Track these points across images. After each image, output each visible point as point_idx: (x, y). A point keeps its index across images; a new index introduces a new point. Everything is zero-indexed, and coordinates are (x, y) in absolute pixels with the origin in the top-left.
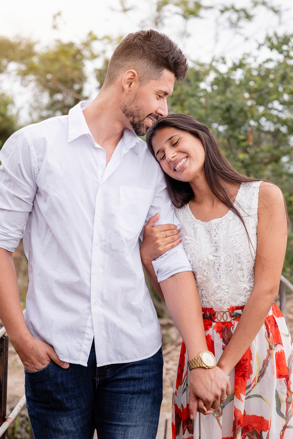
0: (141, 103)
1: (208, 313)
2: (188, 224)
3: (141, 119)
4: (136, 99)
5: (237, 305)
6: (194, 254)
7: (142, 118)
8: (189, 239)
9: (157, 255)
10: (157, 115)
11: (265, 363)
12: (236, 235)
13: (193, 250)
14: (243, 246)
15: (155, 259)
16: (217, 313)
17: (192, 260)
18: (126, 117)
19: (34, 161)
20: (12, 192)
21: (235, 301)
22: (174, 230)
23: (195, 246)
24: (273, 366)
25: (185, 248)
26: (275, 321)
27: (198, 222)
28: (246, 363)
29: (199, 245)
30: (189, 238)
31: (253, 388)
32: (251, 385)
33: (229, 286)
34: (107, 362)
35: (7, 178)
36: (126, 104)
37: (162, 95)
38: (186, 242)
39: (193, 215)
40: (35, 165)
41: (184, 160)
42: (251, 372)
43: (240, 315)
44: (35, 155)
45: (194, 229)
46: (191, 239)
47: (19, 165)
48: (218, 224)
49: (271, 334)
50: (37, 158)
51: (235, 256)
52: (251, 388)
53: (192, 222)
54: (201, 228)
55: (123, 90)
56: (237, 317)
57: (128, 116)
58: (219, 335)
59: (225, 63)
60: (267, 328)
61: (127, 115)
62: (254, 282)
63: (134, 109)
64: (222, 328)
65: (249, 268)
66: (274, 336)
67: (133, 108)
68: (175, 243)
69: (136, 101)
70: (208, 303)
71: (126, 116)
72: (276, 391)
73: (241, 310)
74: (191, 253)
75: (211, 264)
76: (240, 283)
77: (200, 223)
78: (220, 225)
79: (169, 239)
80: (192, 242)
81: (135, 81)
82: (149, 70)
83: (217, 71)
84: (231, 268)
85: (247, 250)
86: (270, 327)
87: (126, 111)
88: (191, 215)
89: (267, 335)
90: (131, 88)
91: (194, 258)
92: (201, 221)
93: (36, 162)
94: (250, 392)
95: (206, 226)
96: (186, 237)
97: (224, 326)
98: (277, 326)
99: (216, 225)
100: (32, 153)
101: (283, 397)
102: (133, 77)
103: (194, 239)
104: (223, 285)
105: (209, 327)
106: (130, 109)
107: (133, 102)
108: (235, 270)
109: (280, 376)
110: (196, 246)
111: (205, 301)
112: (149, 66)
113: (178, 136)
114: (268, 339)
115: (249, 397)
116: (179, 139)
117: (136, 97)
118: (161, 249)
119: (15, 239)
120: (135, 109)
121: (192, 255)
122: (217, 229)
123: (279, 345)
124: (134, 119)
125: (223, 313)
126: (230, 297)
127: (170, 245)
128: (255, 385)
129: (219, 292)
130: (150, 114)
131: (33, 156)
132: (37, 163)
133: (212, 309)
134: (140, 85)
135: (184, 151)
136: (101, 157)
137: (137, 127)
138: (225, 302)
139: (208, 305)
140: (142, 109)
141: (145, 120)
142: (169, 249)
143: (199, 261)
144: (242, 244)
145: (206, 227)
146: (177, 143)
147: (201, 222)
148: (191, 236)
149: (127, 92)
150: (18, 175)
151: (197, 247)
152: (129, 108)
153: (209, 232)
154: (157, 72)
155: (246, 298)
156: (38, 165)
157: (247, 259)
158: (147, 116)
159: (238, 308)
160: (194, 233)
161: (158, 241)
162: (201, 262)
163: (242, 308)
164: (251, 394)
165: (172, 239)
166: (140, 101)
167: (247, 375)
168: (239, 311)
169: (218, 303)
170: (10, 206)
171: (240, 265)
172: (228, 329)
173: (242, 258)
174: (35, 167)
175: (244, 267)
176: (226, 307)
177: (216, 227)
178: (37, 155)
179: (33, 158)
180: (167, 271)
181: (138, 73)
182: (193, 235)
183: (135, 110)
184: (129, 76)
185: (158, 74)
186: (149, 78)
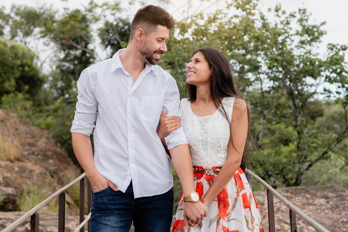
0: (148, 46)
1: (200, 169)
2: (189, 117)
4: (146, 45)
5: (216, 166)
6: (191, 135)
7: (151, 54)
9: (167, 134)
10: (160, 51)
11: (236, 200)
12: (219, 127)
13: (191, 132)
14: (222, 134)
15: (166, 137)
16: (205, 170)
17: (189, 138)
21: (216, 163)
22: (177, 119)
24: (241, 202)
26: (240, 176)
27: (195, 116)
28: (225, 199)
29: (194, 130)
31: (231, 215)
32: (229, 213)
33: (213, 155)
34: (140, 195)
36: (141, 48)
37: (161, 40)
38: (187, 127)
40: (93, 88)
42: (229, 205)
43: (219, 172)
44: (93, 82)
45: (192, 120)
46: (190, 126)
47: (85, 88)
49: (238, 184)
50: (94, 84)
51: (217, 139)
52: (230, 215)
53: (191, 116)
54: (196, 120)
55: (138, 41)
56: (217, 173)
58: (207, 182)
59: (202, 18)
60: (235, 180)
62: (227, 154)
64: (209, 178)
65: (224, 146)
66: (240, 185)
67: (144, 49)
68: (177, 127)
70: (199, 163)
71: (142, 55)
72: (245, 216)
73: (219, 169)
74: (189, 134)
75: (200, 141)
76: (219, 154)
78: (209, 120)
79: (174, 124)
80: (190, 128)
81: (143, 35)
82: (149, 27)
83: (196, 24)
84: (214, 145)
86: (237, 180)
87: (142, 52)
89: (235, 184)
90: (141, 39)
91: (191, 137)
93: (93, 86)
94: (229, 217)
97: (210, 177)
98: (241, 179)
99: (207, 120)
100: (91, 81)
101: (249, 219)
102: (141, 33)
103: (192, 126)
104: (209, 154)
105: (201, 177)
108: (216, 146)
109: (245, 207)
111: (198, 163)
112: (149, 25)
114: (236, 186)
115: (229, 220)
117: (145, 43)
118: (169, 130)
120: (146, 50)
122: (207, 122)
123: (243, 190)
125: (209, 170)
126: (213, 161)
127: (175, 128)
128: (231, 213)
129: (206, 158)
130: (156, 51)
131: (91, 83)
133: (202, 167)
134: (146, 37)
136: (130, 80)
138: (210, 164)
139: (199, 164)
140: (150, 49)
142: (174, 130)
143: (194, 139)
144: (222, 132)
147: (197, 117)
149: (140, 41)
150: (85, 93)
153: (200, 122)
154: (154, 27)
155: (222, 163)
156: (95, 87)
157: (224, 141)
158: (154, 52)
159: (217, 168)
160: (192, 123)
161: (167, 126)
162: (195, 140)
163: (220, 168)
164: (230, 218)
165: (176, 124)
167: (226, 206)
168: (218, 170)
169: (205, 164)
170: (83, 111)
171: (219, 144)
172: (212, 179)
173: (221, 140)
175: (222, 145)
176: (210, 167)
180: (173, 143)
181: (144, 30)
184: (139, 32)
185: (155, 28)
186: (151, 32)
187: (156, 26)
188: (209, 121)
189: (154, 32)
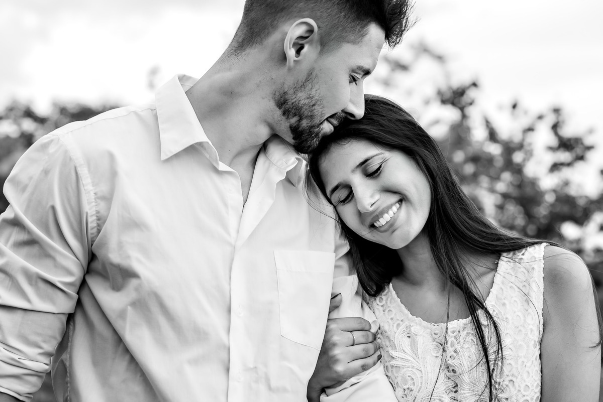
0: (320, 90)
2: (395, 325)
3: (315, 122)
4: (310, 81)
6: (411, 390)
7: (317, 121)
8: (401, 357)
10: (344, 115)
13: (410, 382)
18: (283, 117)
19: (87, 200)
20: (34, 269)
22: (368, 332)
23: (414, 374)
25: (388, 374)
27: (417, 321)
29: (423, 371)
30: (399, 356)
35: (23, 237)
36: (286, 90)
38: (393, 362)
39: (403, 307)
40: (90, 209)
41: (395, 208)
44: (90, 187)
45: (409, 337)
46: (404, 357)
47: (53, 208)
48: (459, 331)
50: (95, 194)
53: (402, 321)
54: (424, 336)
55: (284, 58)
57: (288, 116)
61: (286, 113)
63: (305, 102)
68: (369, 361)
69: (310, 85)
71: (284, 114)
74: (405, 387)
77: (420, 325)
78: (463, 333)
79: (358, 349)
80: (407, 365)
81: (311, 42)
82: (342, 21)
85: (522, 391)
87: (286, 103)
88: (399, 306)
90: (300, 58)
92: (422, 321)
93: (92, 202)
95: (436, 332)
96: (394, 353)
99: (455, 334)
100: (83, 182)
102: (307, 35)
103: (412, 359)
106: (295, 100)
107: (303, 86)
110: (416, 373)
112: (343, 14)
113: (380, 156)
116: (382, 163)
117: (310, 77)
118: (340, 368)
119: (37, 374)
120: (307, 101)
121: (406, 392)
122: (456, 342)
124: (300, 122)
127: (359, 363)
131: (85, 188)
132: (94, 204)
134: (321, 53)
135: (395, 190)
137: (305, 138)
140: (321, 102)
141: (322, 126)
142: (355, 373)
145: (436, 334)
146: (379, 172)
147: (425, 323)
148: (404, 351)
149: (292, 63)
150: (47, 232)
151: (419, 376)
152: (292, 99)
153: (442, 345)
154: (358, 27)
156: (97, 209)
160: (411, 345)
165: (364, 350)
166: (317, 87)
170: (29, 301)
174: (89, 212)
177: (455, 337)
178: (93, 186)
179: (86, 194)
181: (319, 27)
182: (407, 349)
183: (305, 105)
184: (301, 31)
185: (359, 31)
186: (341, 39)
187: (365, 22)
188: (462, 340)
189: (354, 42)
